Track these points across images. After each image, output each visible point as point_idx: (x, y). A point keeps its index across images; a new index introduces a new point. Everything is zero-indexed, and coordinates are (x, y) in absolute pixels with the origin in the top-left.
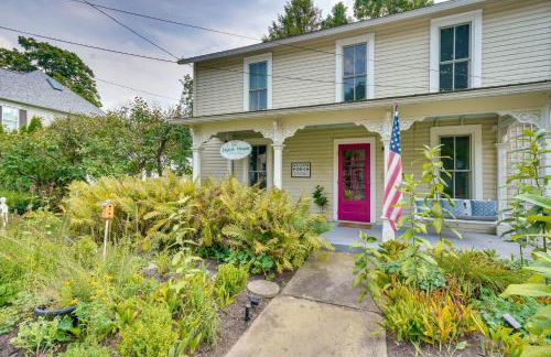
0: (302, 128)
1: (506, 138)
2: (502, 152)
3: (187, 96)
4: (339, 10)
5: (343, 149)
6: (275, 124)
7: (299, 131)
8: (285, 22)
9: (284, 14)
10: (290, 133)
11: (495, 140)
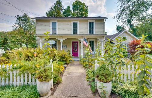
0: (66, 38)
1: (98, 42)
2: (98, 44)
3: (18, 22)
4: (69, 7)
5: (73, 42)
6: (61, 37)
7: (66, 39)
8: (54, 7)
9: (54, 5)
10: (64, 39)
11: (97, 42)
